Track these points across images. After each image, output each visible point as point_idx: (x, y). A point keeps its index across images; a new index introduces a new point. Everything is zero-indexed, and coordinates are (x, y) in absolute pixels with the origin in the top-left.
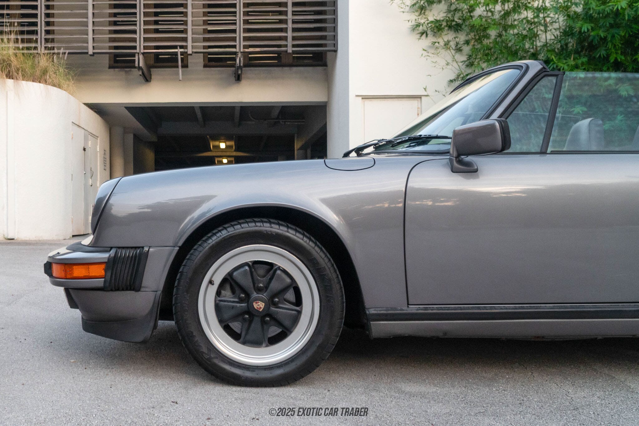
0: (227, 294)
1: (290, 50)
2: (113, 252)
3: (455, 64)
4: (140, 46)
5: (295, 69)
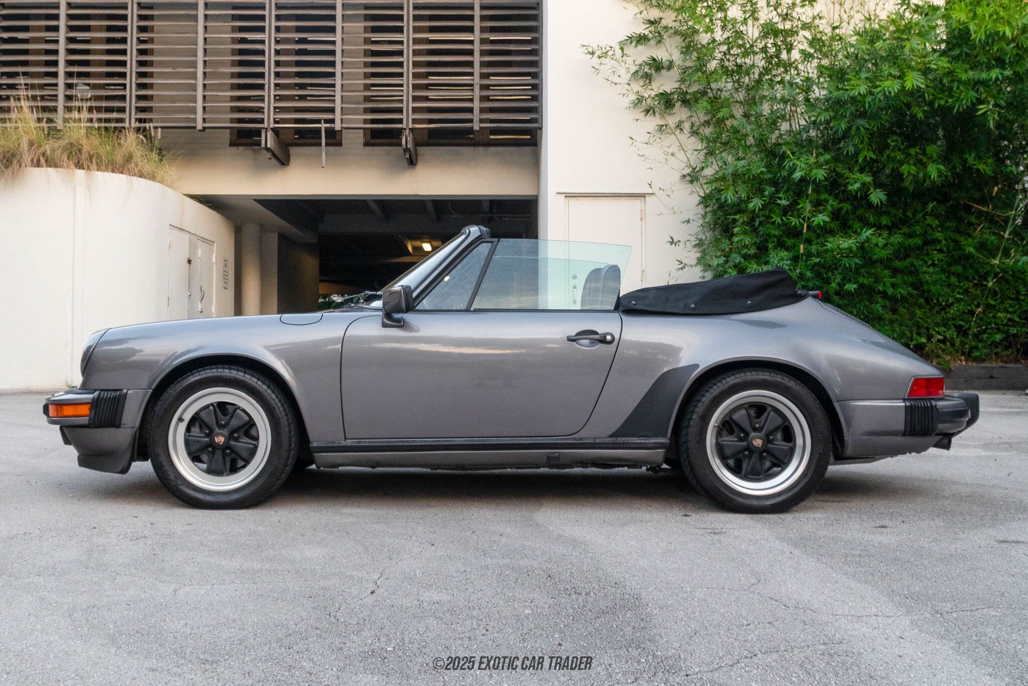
0: (196, 430)
1: (476, 126)
2: (97, 393)
3: (681, 155)
4: (269, 118)
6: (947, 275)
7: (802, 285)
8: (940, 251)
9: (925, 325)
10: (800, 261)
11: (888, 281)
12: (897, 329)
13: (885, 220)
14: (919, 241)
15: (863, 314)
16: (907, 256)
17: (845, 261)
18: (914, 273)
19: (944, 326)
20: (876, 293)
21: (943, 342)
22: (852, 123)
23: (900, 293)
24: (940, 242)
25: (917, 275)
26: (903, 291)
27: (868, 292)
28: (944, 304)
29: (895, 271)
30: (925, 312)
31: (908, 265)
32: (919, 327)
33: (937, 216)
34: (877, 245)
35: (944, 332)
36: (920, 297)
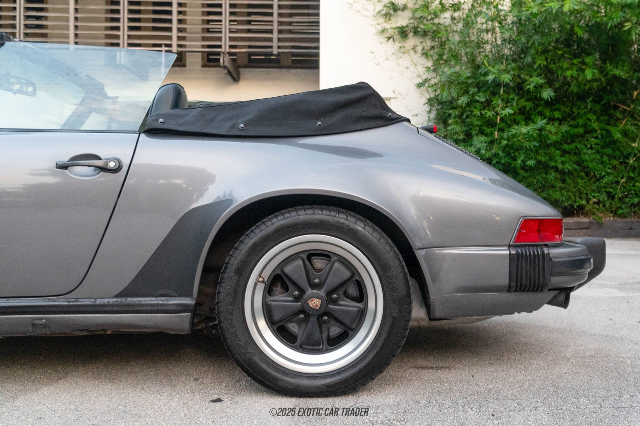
1: (275, 51)
5: (293, 71)
6: (601, 155)
7: (497, 161)
8: (596, 138)
9: (585, 191)
10: (495, 144)
11: (559, 160)
12: (565, 195)
13: (557, 115)
14: (581, 130)
15: (541, 183)
16: (573, 141)
17: (527, 144)
18: (578, 154)
19: (599, 192)
20: (550, 168)
21: (598, 203)
22: (530, 39)
23: (567, 168)
24: (596, 131)
25: (580, 156)
26: (569, 167)
27: (543, 167)
28: (598, 176)
29: (565, 153)
30: (585, 182)
31: (574, 148)
32: (581, 193)
33: (595, 113)
34: (550, 132)
35: (598, 196)
36: (582, 171)
